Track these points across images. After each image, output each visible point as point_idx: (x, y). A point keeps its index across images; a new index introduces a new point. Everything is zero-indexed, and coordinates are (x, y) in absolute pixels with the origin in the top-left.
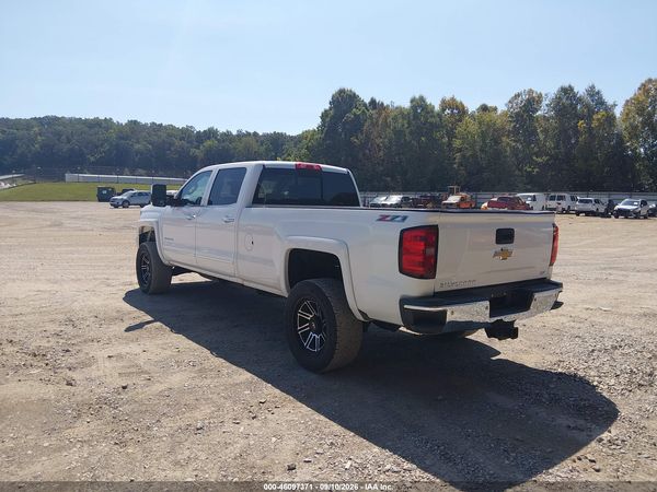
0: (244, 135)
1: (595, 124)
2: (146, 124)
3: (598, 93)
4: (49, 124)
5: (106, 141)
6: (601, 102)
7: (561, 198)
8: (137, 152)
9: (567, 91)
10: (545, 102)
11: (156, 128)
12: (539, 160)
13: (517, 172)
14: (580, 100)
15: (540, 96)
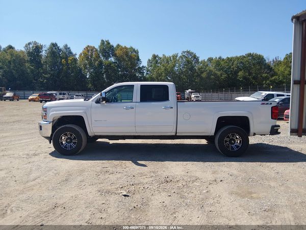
1: (69, 62)
3: (69, 48)
6: (71, 53)
7: (64, 94)
9: (54, 45)
10: (44, 49)
12: (46, 76)
13: (34, 81)
14: (60, 50)
15: (42, 46)
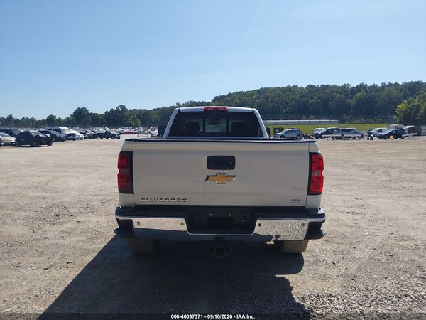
0: (387, 86)
2: (318, 86)
4: (263, 92)
5: (292, 99)
8: (311, 105)
11: (325, 88)
